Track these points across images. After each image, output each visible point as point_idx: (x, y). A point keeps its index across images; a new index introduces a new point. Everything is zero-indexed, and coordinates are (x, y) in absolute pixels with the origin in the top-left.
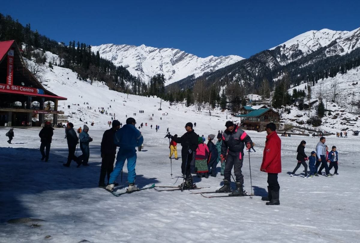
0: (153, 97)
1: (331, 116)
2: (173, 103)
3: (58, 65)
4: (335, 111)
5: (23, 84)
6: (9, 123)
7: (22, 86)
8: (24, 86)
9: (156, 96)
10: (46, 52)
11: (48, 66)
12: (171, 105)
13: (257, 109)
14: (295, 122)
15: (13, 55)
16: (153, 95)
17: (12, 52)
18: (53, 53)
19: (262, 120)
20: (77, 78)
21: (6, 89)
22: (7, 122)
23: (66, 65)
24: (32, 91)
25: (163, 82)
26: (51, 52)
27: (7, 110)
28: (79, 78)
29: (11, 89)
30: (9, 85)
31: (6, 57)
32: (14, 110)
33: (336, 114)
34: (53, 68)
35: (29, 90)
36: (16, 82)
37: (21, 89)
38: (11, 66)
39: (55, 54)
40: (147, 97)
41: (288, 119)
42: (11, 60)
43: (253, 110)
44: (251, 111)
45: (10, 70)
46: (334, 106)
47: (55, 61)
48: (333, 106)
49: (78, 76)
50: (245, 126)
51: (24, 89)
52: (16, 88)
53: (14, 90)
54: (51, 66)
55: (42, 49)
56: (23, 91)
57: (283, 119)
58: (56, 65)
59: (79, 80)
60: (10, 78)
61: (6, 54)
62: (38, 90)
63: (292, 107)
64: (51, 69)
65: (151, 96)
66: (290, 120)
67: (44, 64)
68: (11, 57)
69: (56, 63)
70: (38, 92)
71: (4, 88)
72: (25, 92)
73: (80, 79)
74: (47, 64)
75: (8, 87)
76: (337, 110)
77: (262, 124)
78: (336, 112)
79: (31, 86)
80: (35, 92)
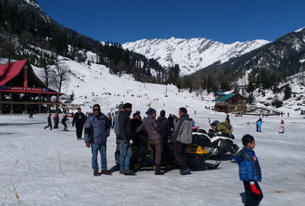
0: (170, 85)
1: (295, 97)
2: (181, 90)
3: (95, 62)
4: (300, 93)
5: (34, 86)
6: (26, 111)
7: (33, 87)
8: (35, 87)
9: (173, 84)
10: (87, 52)
11: (87, 64)
12: (179, 92)
13: (228, 94)
14: (263, 104)
15: (27, 68)
16: (170, 83)
17: (27, 66)
18: (93, 53)
19: (230, 103)
20: (109, 72)
21: (23, 90)
22: (24, 111)
23: (101, 62)
24: (40, 90)
25: (179, 72)
26: (91, 52)
27: (24, 103)
28: (110, 72)
29: (26, 90)
30: (25, 87)
31: (23, 70)
32: (28, 103)
33: (300, 96)
34: (91, 65)
35: (38, 89)
36: (30, 85)
37: (33, 89)
38: (26, 75)
39: (94, 53)
40: (165, 85)
41: (259, 101)
42: (26, 72)
43: (225, 95)
44: (224, 96)
45: (26, 78)
46: (302, 89)
47: (93, 59)
48: (300, 89)
49: (110, 70)
50: (218, 109)
51: (35, 89)
52: (29, 89)
53: (29, 90)
54: (89, 64)
55: (84, 50)
56: (34, 91)
57: (255, 102)
58: (94, 62)
59: (110, 74)
60: (25, 83)
61: (22, 68)
62: (44, 89)
63: (269, 91)
64: (89, 66)
65: (168, 84)
66: (260, 102)
67: (84, 62)
68: (26, 70)
69: (93, 61)
70: (44, 91)
71: (22, 89)
72: (36, 91)
73: (112, 73)
74: (86, 62)
75: (24, 89)
76: (302, 93)
77: (230, 107)
78: (301, 95)
79: (40, 87)
80: (42, 91)
